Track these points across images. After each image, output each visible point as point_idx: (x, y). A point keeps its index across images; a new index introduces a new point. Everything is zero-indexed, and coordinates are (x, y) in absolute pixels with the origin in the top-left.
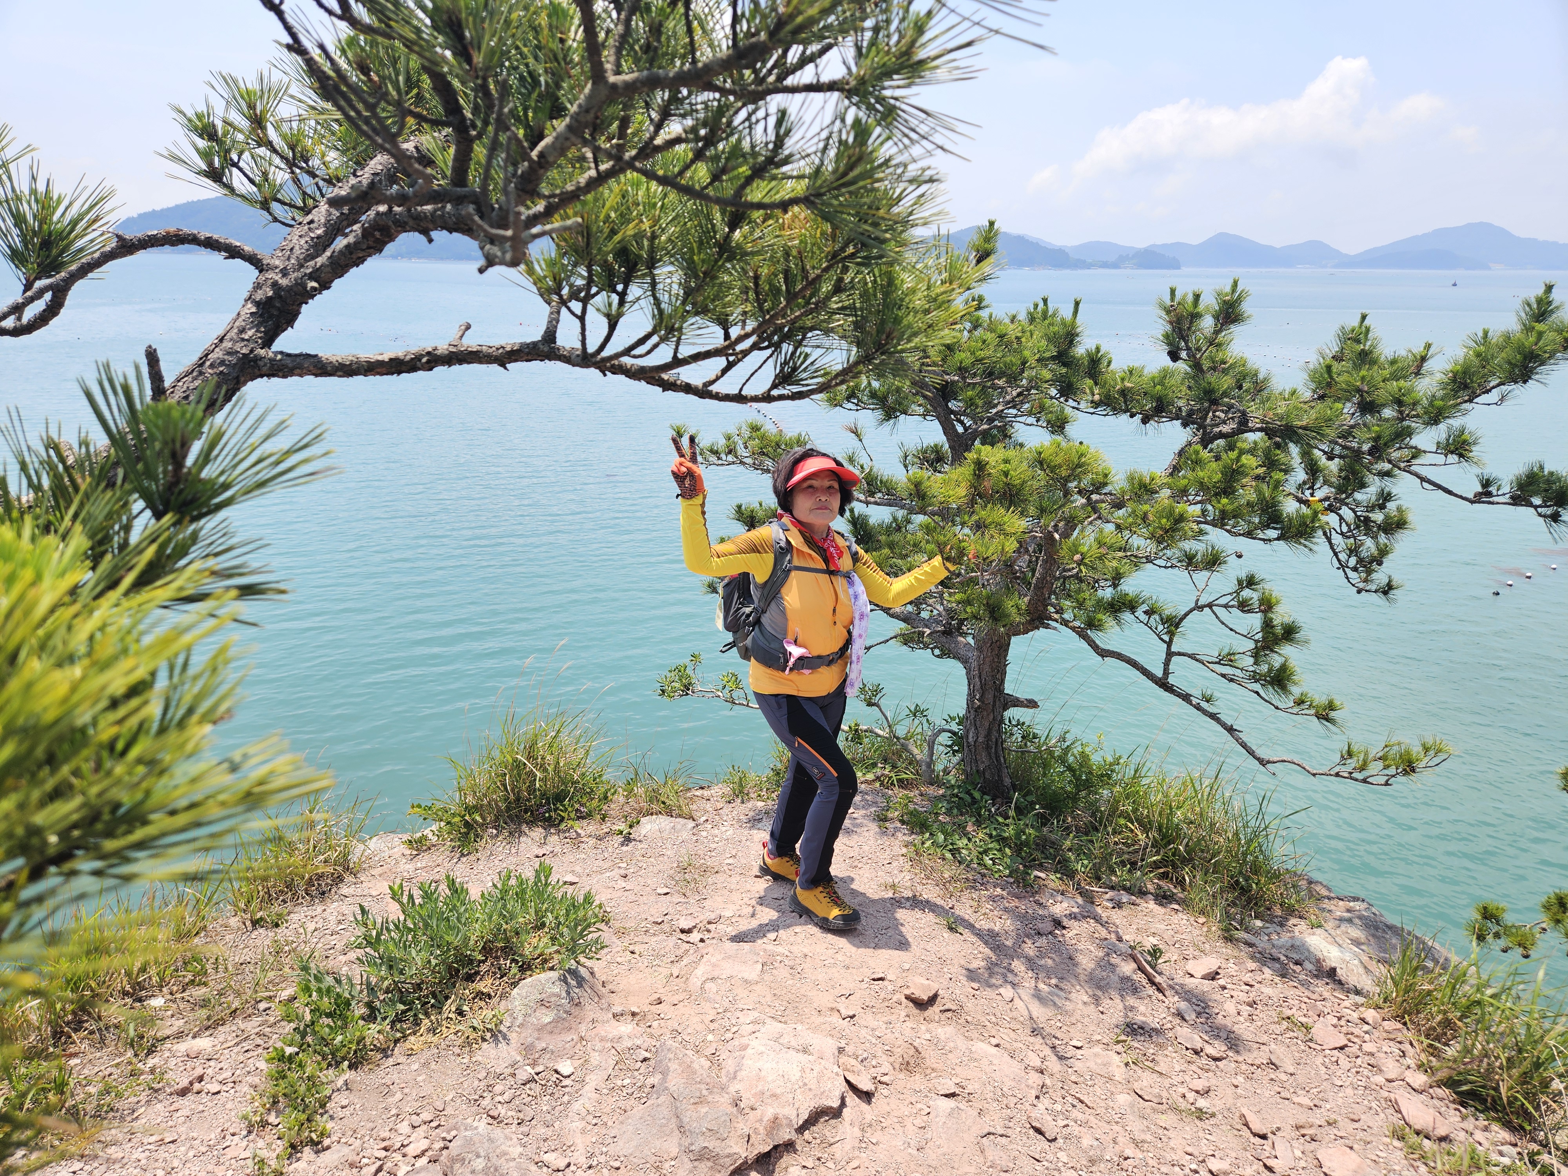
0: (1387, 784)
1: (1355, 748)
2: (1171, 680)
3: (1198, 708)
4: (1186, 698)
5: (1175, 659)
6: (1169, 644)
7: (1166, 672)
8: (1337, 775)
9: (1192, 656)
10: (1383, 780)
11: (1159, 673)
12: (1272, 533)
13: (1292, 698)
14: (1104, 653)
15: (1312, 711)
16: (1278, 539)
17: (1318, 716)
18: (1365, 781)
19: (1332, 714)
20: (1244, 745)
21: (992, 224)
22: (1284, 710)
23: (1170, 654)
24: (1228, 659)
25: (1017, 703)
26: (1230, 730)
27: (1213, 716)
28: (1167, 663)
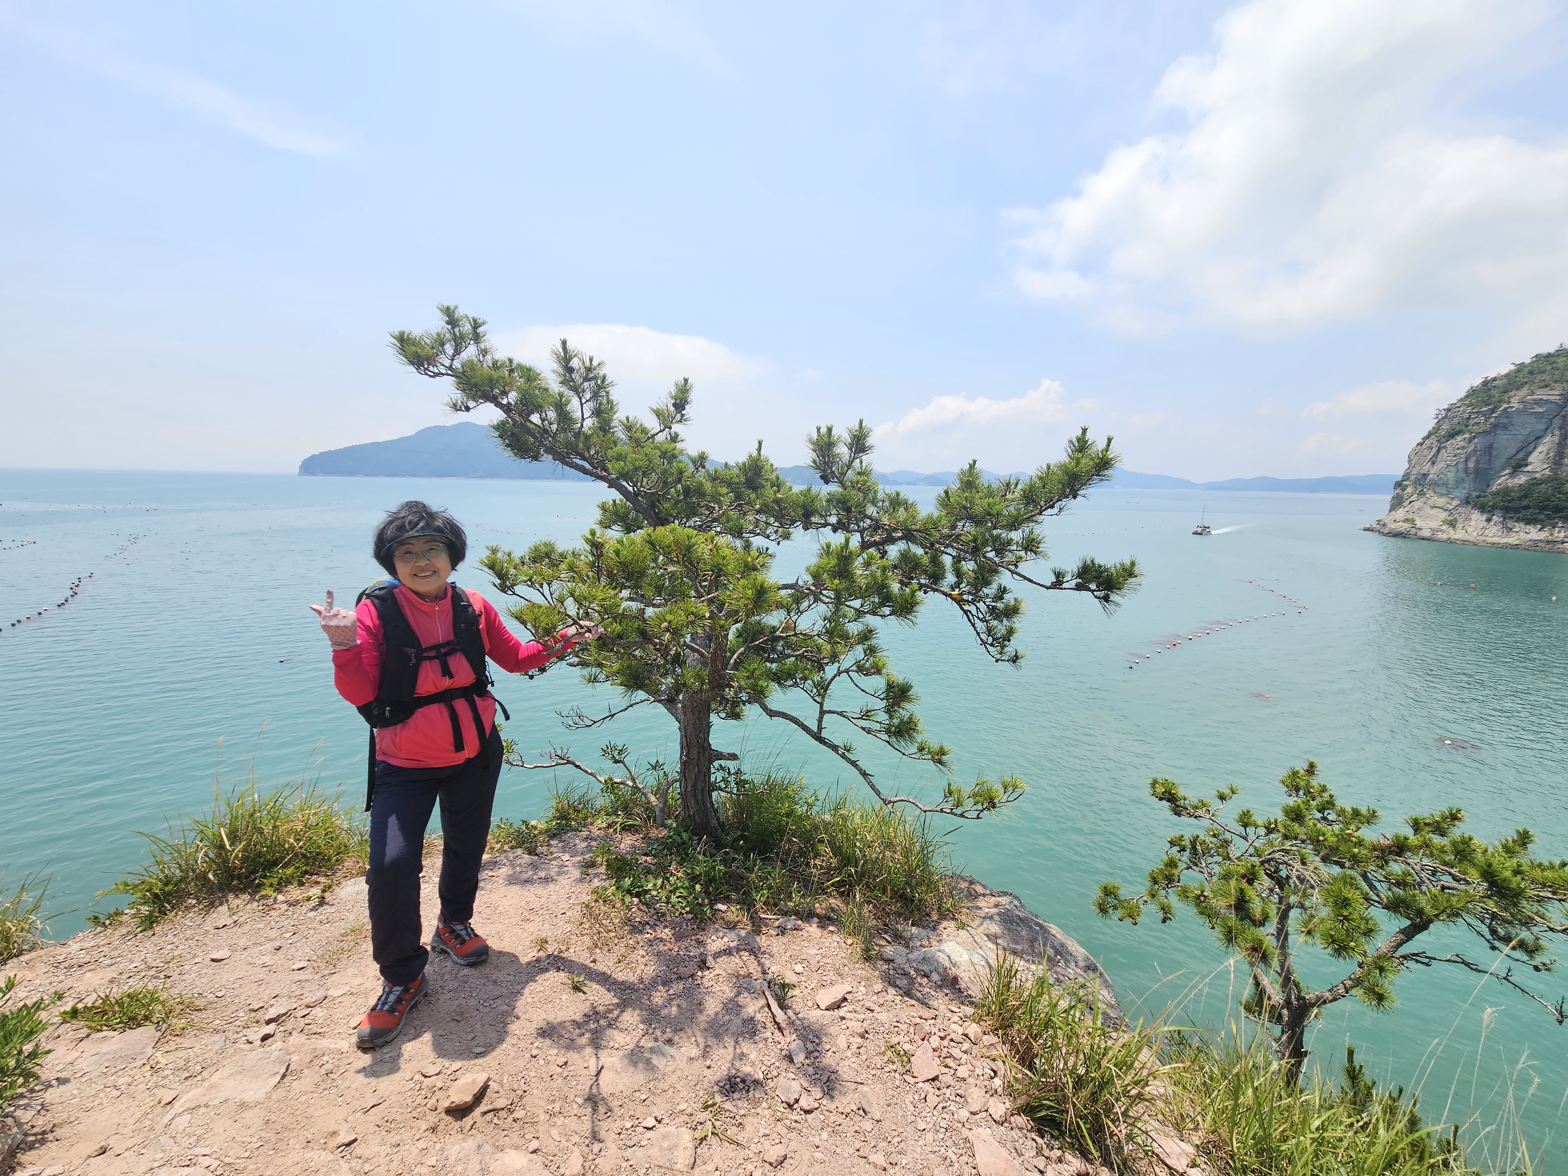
0: (978, 817)
1: (953, 788)
2: (824, 734)
3: (843, 756)
4: (835, 748)
5: (827, 717)
6: (821, 705)
7: (820, 728)
8: (942, 811)
9: (841, 714)
10: (975, 815)
11: (815, 728)
12: (887, 610)
13: (916, 745)
14: (772, 714)
15: (930, 756)
16: (890, 615)
17: (933, 759)
18: (962, 815)
19: (944, 757)
20: (873, 787)
21: (686, 380)
22: (908, 756)
23: (822, 713)
24: (866, 715)
25: (720, 756)
26: (864, 774)
27: (854, 763)
28: (820, 720)
